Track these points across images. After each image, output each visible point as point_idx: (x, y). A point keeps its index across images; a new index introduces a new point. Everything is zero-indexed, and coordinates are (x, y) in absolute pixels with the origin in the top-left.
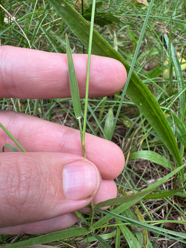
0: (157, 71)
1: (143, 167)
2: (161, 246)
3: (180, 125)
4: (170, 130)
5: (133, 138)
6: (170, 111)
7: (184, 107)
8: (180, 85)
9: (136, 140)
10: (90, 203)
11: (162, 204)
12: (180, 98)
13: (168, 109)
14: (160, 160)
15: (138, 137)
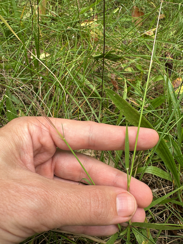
0: (160, 101)
1: (149, 178)
2: (161, 242)
3: (176, 148)
4: (168, 151)
5: (140, 156)
6: (168, 135)
7: (181, 132)
8: (177, 114)
9: (143, 157)
10: (129, 221)
11: (164, 209)
12: (177, 125)
13: (167, 134)
14: (162, 174)
15: (143, 155)
